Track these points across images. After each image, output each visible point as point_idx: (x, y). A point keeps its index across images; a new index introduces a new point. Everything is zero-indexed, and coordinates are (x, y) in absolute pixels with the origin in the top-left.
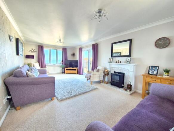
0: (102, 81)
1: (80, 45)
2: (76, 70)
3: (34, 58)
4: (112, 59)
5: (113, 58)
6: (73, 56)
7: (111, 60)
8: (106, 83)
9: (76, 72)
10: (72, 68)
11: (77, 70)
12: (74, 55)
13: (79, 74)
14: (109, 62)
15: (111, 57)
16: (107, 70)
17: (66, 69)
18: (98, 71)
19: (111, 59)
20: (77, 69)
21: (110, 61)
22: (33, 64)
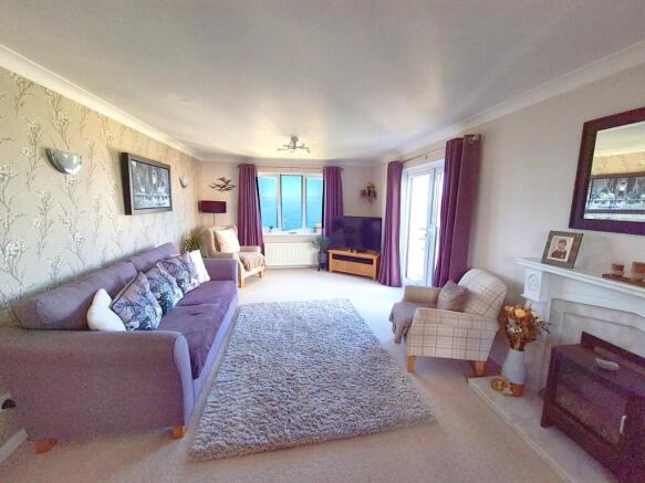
0: (480, 367)
1: (393, 151)
2: (370, 262)
3: (224, 211)
4: (570, 241)
5: (588, 234)
6: (366, 199)
7: (568, 248)
8: (508, 390)
9: (372, 270)
10: (355, 254)
11: (375, 261)
12: (369, 193)
13: (384, 283)
14: (545, 261)
15: (571, 225)
16: (520, 313)
17: (331, 252)
18: (462, 301)
19: (564, 242)
20: (375, 258)
21: (557, 254)
22: (215, 233)
